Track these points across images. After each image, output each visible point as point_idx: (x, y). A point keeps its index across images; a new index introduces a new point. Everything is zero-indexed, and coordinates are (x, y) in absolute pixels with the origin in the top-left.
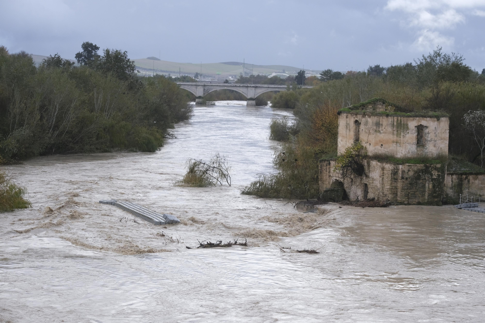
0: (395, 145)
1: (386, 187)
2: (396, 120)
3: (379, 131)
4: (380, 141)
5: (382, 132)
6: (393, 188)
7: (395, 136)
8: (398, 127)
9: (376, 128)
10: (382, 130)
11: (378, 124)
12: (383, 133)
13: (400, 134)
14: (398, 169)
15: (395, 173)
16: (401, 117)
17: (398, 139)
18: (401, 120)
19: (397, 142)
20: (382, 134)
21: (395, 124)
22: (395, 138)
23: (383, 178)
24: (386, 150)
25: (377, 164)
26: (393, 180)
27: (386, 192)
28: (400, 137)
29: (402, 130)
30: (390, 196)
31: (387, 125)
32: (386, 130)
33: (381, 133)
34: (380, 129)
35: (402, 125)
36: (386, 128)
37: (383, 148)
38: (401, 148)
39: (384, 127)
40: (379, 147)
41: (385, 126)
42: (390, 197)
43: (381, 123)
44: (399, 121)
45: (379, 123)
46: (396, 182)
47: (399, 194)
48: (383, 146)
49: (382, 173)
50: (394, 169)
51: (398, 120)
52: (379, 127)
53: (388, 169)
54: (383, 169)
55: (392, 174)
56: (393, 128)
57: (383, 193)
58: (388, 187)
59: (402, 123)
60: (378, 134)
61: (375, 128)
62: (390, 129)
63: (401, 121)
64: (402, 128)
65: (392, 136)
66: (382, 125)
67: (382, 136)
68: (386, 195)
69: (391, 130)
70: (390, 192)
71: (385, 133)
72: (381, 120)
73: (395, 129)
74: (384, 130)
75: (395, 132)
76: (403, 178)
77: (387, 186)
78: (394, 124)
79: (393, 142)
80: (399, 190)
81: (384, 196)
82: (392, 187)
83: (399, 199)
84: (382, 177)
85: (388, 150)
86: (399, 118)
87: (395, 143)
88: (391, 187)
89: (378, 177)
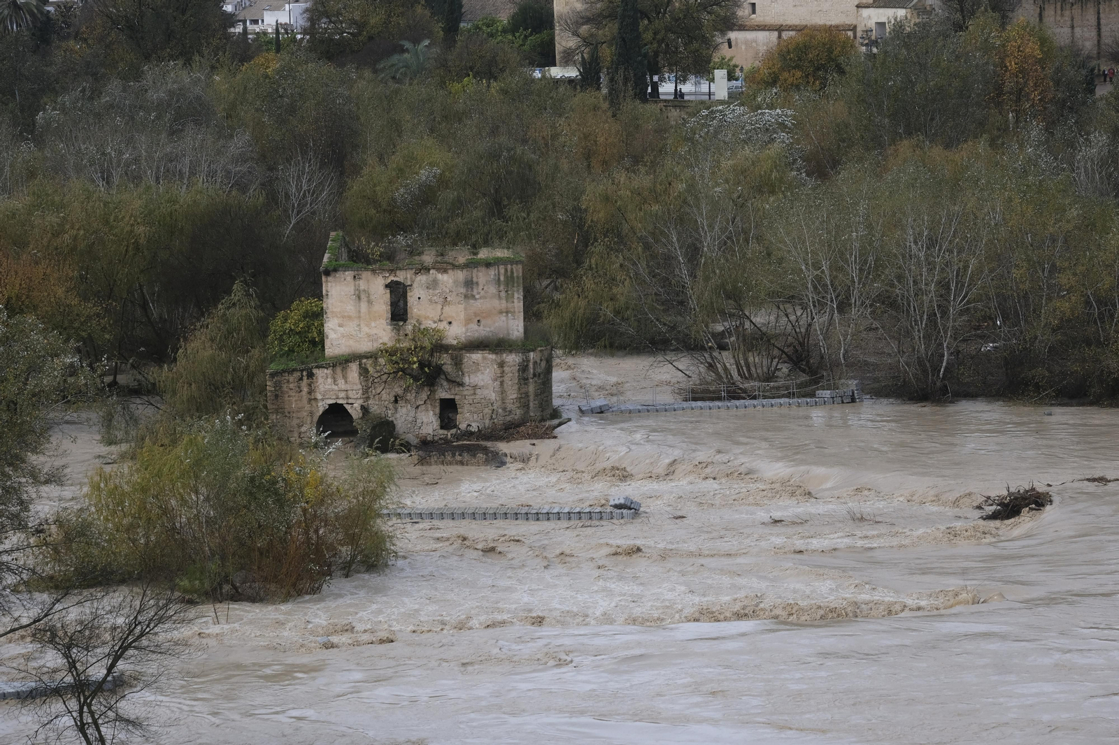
0: (504, 318)
1: (511, 397)
2: (502, 271)
3: (473, 297)
4: (476, 314)
5: (477, 297)
6: (523, 396)
7: (504, 302)
8: (507, 285)
9: (467, 291)
10: (479, 293)
11: (469, 284)
12: (480, 298)
13: (513, 297)
14: (528, 361)
15: (523, 368)
16: (512, 265)
17: (510, 305)
18: (512, 269)
19: (507, 312)
20: (479, 301)
21: (502, 278)
22: (504, 304)
23: (502, 383)
24: (488, 329)
25: (484, 358)
26: (522, 382)
27: (510, 407)
28: (513, 302)
29: (515, 289)
30: (518, 412)
31: (488, 282)
32: (486, 292)
33: (476, 299)
34: (475, 292)
35: (516, 279)
36: (485, 288)
37: (481, 327)
38: (517, 322)
39: (481, 287)
40: (474, 326)
41: (484, 286)
42: (518, 414)
43: (475, 280)
44: (509, 273)
45: (472, 281)
46: (526, 384)
47: (531, 404)
48: (483, 322)
49: (499, 372)
50: (523, 361)
51: (506, 270)
52: (472, 289)
53: (511, 364)
54: (501, 365)
55: (519, 370)
56: (499, 286)
57: (504, 409)
58: (515, 396)
59: (515, 275)
60: (472, 301)
61: (463, 290)
62: (492, 290)
63: (512, 272)
64: (515, 285)
65: (497, 302)
66: (477, 283)
67: (478, 305)
68: (510, 411)
69: (494, 292)
70: (519, 405)
71: (485, 298)
72: (474, 275)
73: (502, 288)
74: (482, 292)
75: (503, 294)
76: (534, 375)
77: (512, 395)
78: (499, 279)
79: (501, 312)
80: (531, 398)
81: (507, 414)
82: (521, 394)
83: (532, 414)
84: (500, 380)
85: (492, 329)
86: (509, 267)
87: (504, 314)
88: (519, 396)
89: (490, 382)
